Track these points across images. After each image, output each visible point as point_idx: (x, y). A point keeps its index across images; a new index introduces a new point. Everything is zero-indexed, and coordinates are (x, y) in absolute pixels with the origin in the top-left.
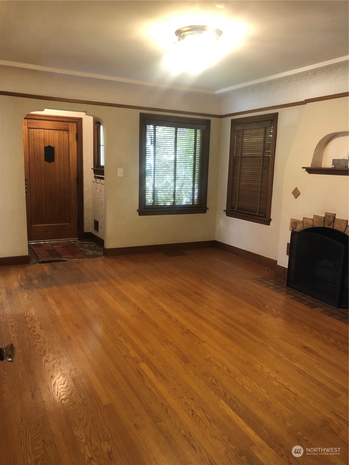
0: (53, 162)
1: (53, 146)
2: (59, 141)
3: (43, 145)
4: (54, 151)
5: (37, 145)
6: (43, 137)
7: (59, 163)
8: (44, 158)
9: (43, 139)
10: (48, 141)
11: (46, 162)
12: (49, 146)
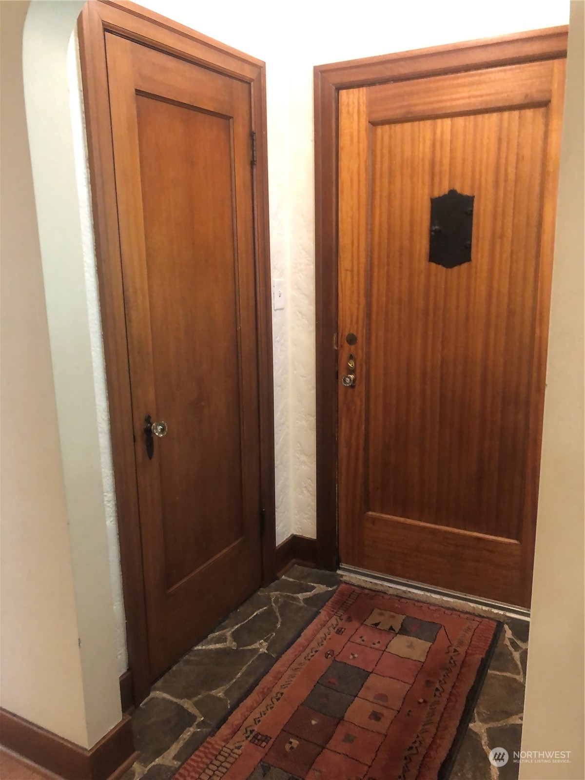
0: (465, 266)
1: (467, 192)
2: (498, 163)
3: (426, 190)
4: (470, 214)
5: (402, 192)
6: (428, 156)
7: (491, 271)
8: (428, 247)
9: (427, 164)
10: (446, 167)
11: (434, 265)
12: (452, 192)
